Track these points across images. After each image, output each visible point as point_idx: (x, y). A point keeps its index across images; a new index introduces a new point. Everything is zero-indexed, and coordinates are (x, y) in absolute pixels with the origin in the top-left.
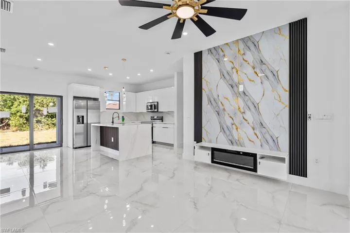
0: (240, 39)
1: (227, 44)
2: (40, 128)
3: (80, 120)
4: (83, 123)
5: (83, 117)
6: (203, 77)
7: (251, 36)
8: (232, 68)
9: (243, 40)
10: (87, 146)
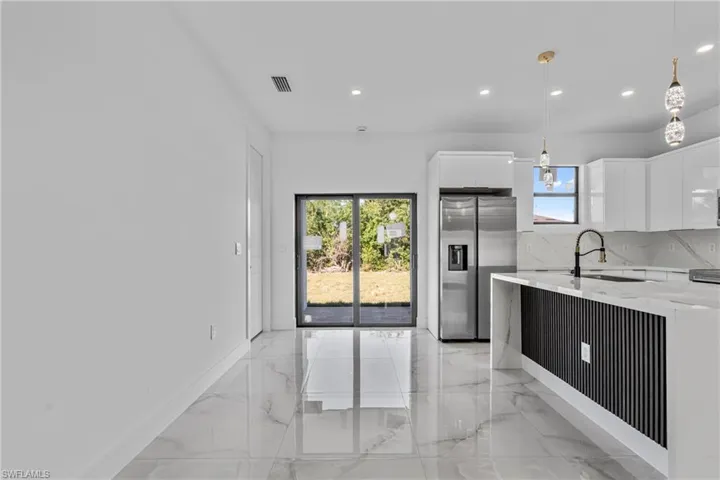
2: (399, 267)
3: (458, 257)
4: (465, 267)
5: (465, 248)
10: (477, 340)
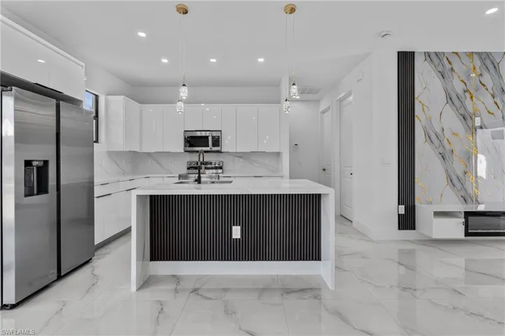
0: (476, 53)
1: (456, 53)
6: (416, 96)
7: (490, 53)
8: (465, 92)
9: (479, 54)
